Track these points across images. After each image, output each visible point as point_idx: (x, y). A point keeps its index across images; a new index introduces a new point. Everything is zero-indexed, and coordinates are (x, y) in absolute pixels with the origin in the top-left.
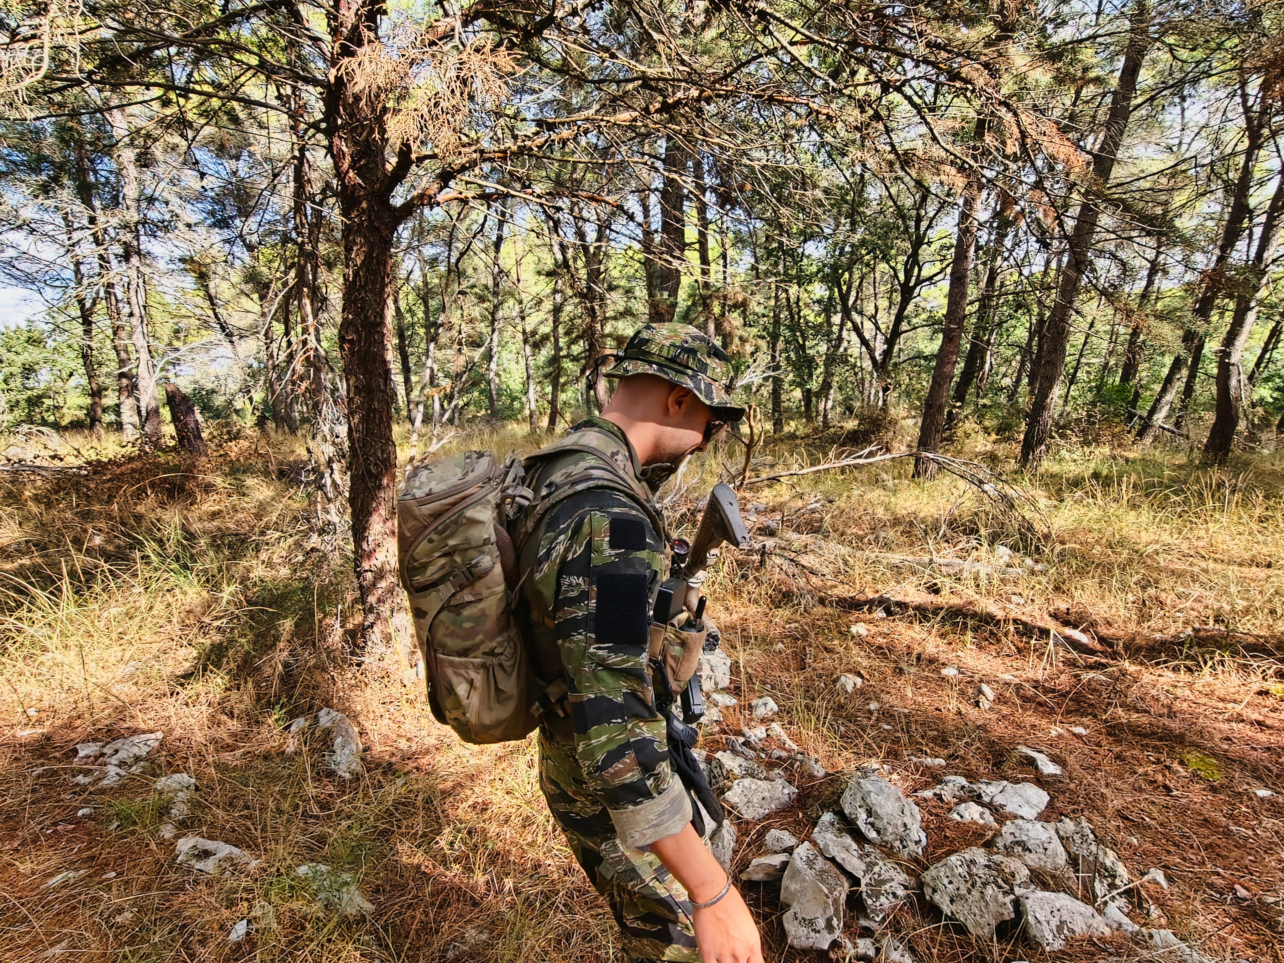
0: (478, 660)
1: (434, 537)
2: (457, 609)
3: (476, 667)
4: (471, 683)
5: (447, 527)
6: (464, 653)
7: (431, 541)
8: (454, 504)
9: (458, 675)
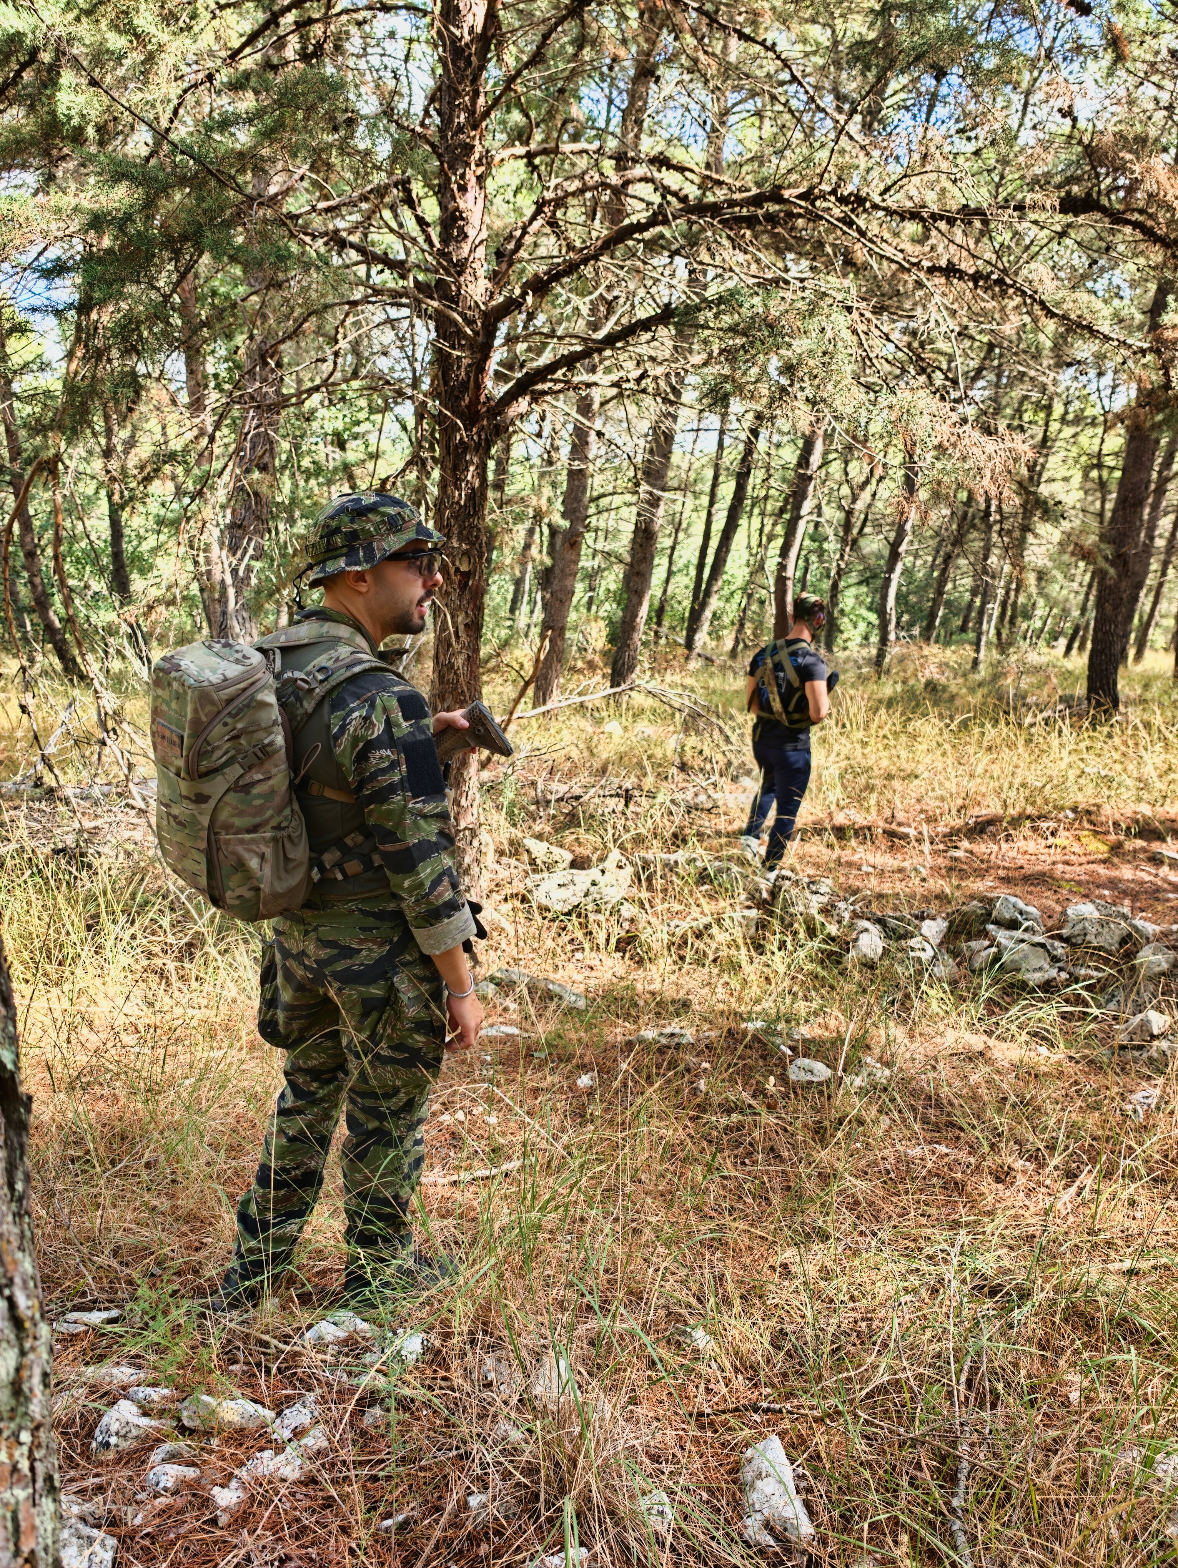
0: (268, 835)
1: (229, 720)
2: (246, 789)
3: (266, 841)
4: (262, 857)
5: (240, 710)
6: (254, 829)
7: (225, 724)
8: (244, 690)
9: (249, 851)
